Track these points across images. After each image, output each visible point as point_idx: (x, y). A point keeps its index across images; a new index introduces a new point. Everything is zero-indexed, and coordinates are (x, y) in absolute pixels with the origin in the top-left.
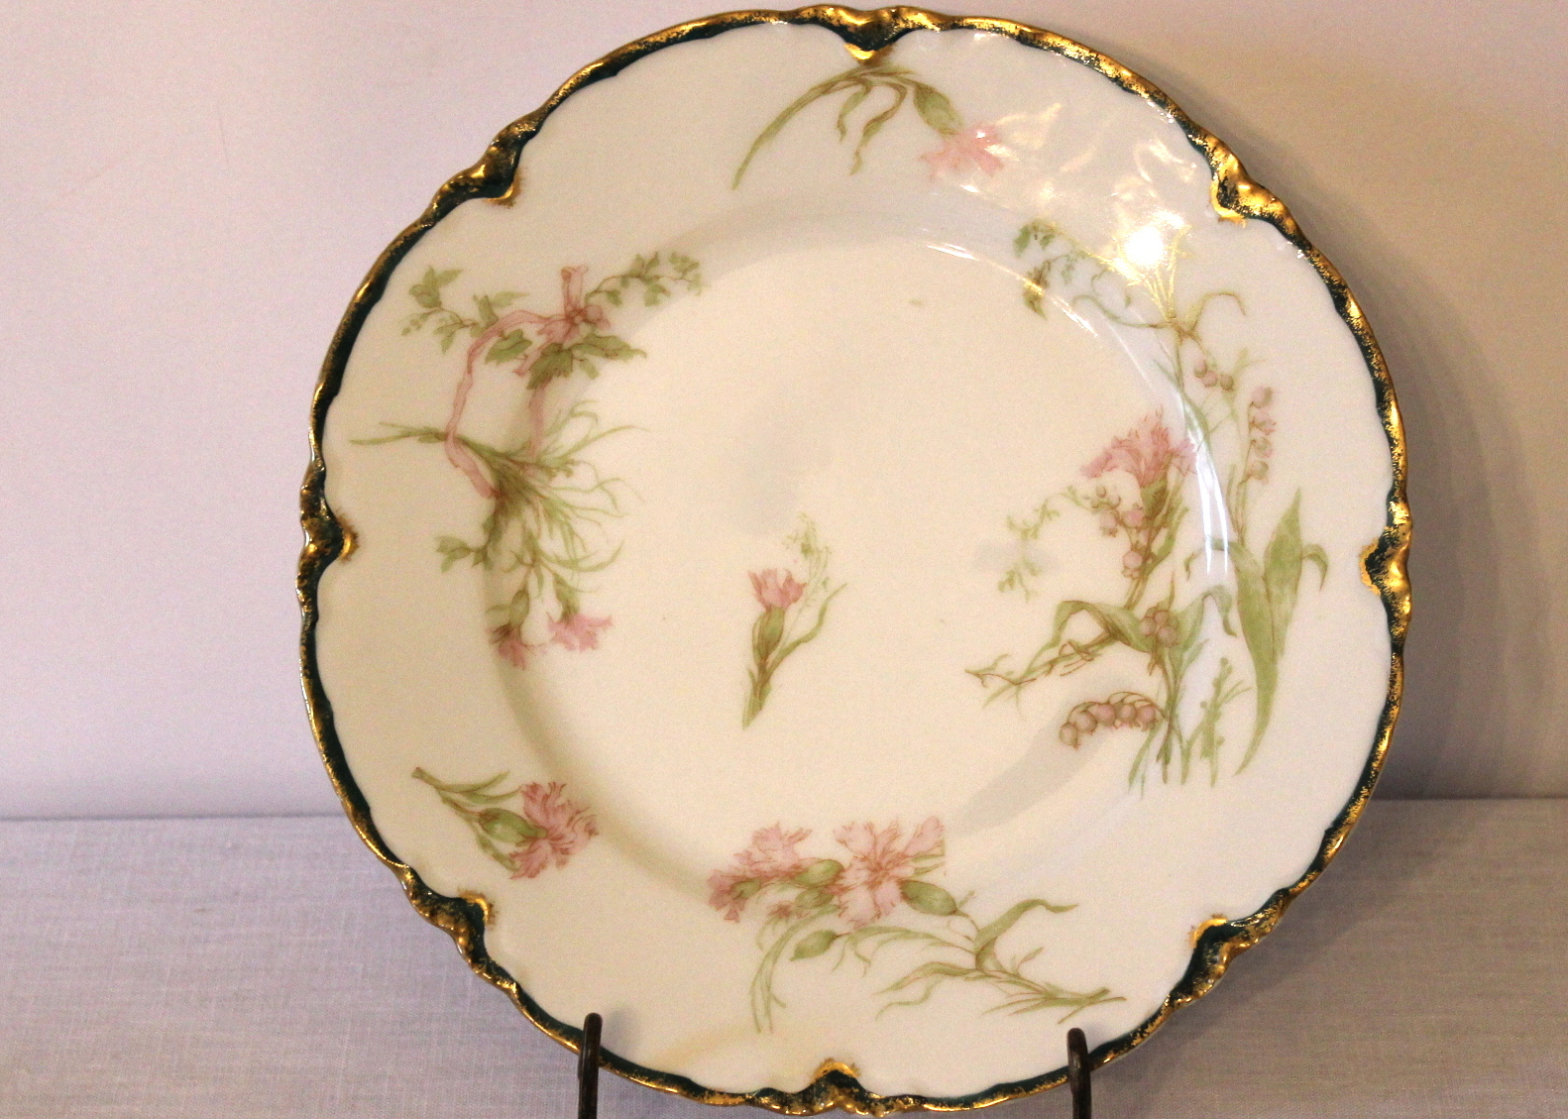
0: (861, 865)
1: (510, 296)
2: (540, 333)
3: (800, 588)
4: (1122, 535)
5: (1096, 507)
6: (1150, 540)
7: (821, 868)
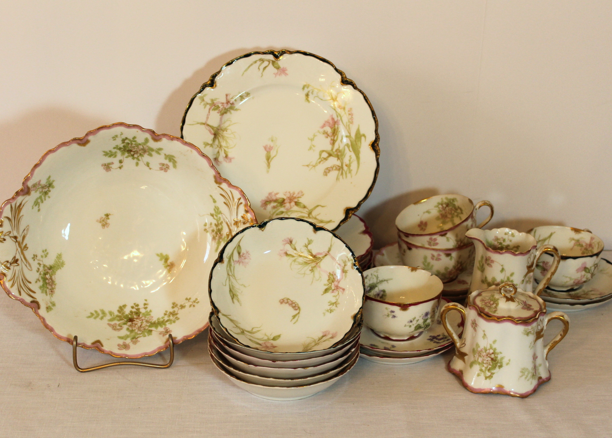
0: (288, 199)
1: (216, 99)
2: (222, 106)
3: (272, 148)
4: (329, 137)
5: (324, 134)
6: (334, 138)
7: (281, 199)
